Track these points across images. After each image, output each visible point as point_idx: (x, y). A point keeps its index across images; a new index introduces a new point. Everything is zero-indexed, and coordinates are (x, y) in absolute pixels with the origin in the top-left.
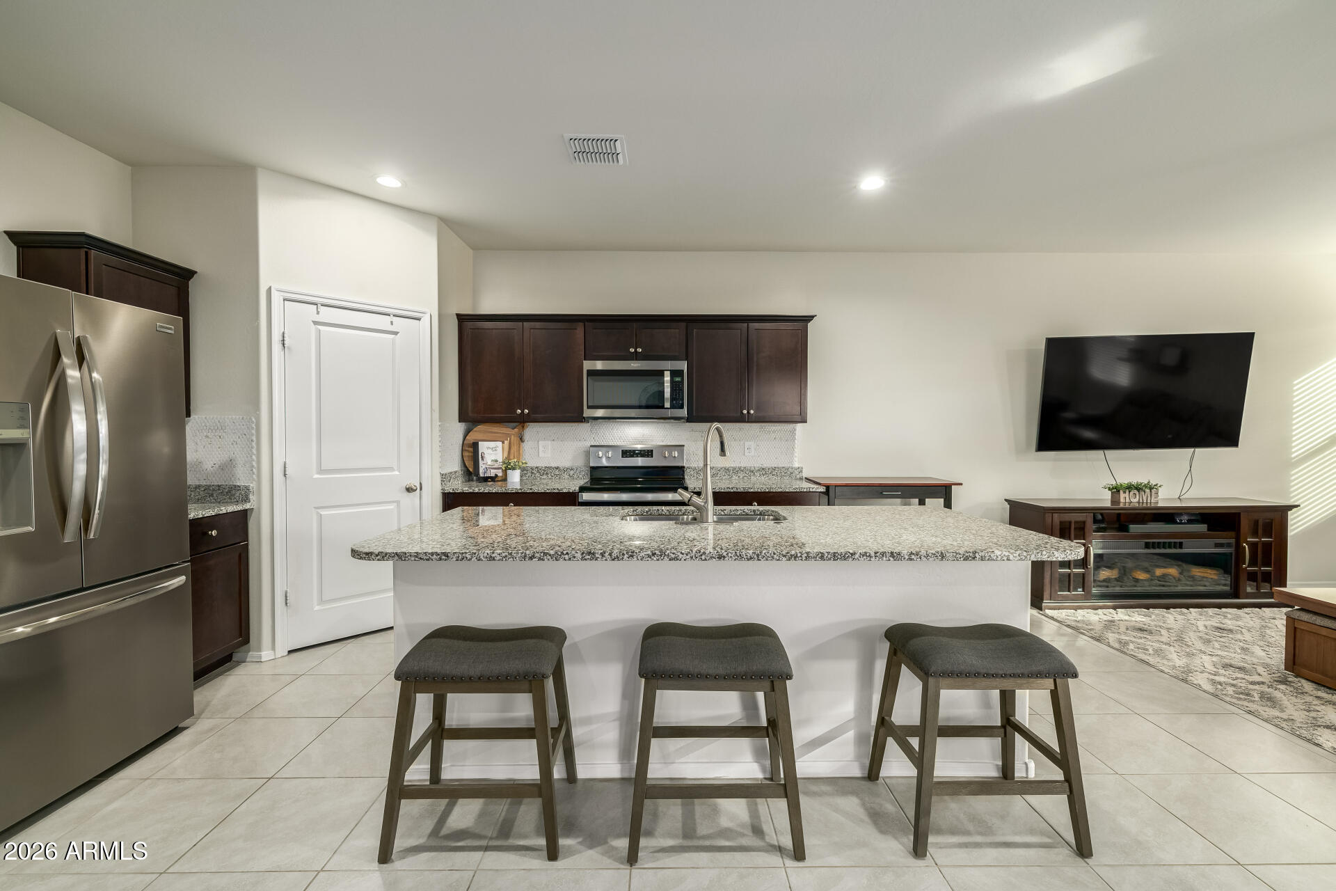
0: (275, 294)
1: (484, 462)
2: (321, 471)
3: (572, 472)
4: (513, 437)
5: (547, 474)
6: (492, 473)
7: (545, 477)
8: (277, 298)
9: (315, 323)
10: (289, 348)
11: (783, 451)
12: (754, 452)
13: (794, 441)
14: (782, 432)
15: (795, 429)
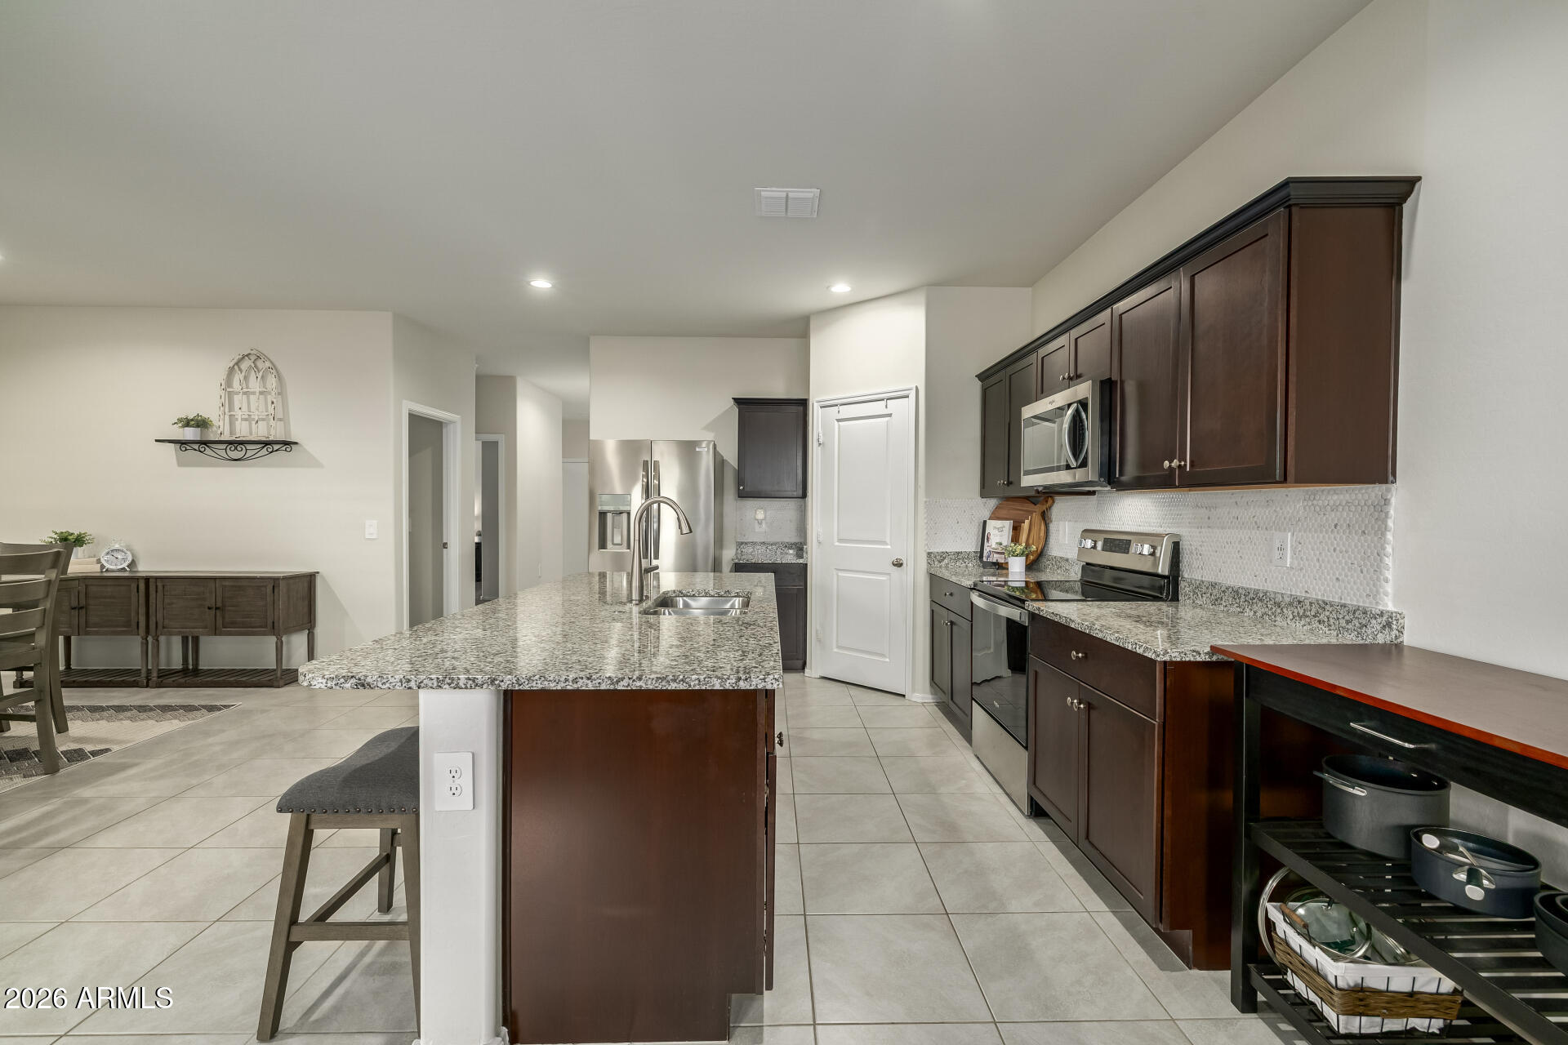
0: (816, 405)
1: (991, 544)
2: (840, 540)
4: (1034, 514)
6: (995, 557)
8: (817, 408)
9: (838, 420)
10: (822, 444)
11: (1356, 562)
12: (1292, 558)
13: (1383, 534)
14: (1353, 509)
15: (1387, 502)
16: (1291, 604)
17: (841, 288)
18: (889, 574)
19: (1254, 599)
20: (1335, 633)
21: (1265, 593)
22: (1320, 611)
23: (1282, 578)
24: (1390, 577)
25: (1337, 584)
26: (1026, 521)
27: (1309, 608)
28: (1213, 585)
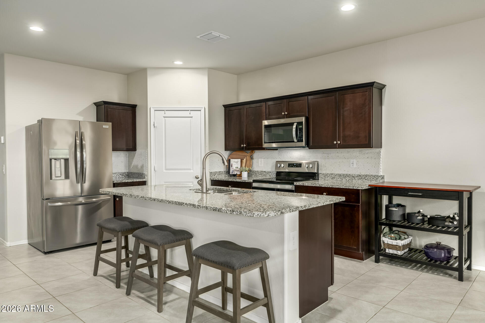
0: (151, 109)
1: (232, 168)
2: (166, 169)
3: (270, 174)
4: (248, 157)
5: (261, 174)
6: (235, 173)
7: (260, 176)
8: (152, 110)
9: (164, 117)
10: (156, 127)
11: (373, 165)
12: (356, 165)
13: (380, 159)
14: (372, 153)
15: (380, 152)
16: (357, 176)
17: (178, 63)
18: (193, 182)
19: (346, 176)
20: (370, 181)
21: (350, 174)
22: (366, 177)
23: (353, 171)
24: (381, 168)
25: (369, 171)
26: (244, 159)
27: (362, 177)
28: (332, 174)
